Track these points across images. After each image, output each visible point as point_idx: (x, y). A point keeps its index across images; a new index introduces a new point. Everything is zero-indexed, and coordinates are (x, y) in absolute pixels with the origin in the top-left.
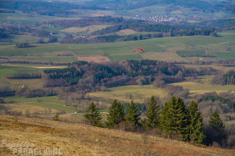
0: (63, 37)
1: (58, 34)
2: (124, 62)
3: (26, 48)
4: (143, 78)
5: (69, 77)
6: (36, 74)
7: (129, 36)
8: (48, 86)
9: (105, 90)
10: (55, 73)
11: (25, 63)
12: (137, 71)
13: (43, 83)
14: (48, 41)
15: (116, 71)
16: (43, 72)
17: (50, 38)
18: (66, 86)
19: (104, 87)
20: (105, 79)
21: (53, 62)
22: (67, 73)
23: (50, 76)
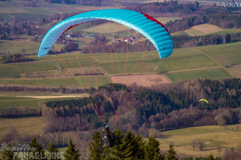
0: (89, 42)
1: (81, 37)
2: (193, 85)
3: (19, 63)
4: (226, 112)
5: (91, 113)
6: (32, 110)
7: (207, 37)
8: (54, 130)
9: (156, 135)
10: (67, 107)
11: (16, 89)
12: (216, 99)
13: (44, 125)
14: (62, 50)
15: (177, 101)
16: (45, 106)
17: (65, 43)
18: (86, 129)
19: (155, 131)
20: (158, 115)
21: (67, 87)
22: (89, 106)
23: (57, 112)
